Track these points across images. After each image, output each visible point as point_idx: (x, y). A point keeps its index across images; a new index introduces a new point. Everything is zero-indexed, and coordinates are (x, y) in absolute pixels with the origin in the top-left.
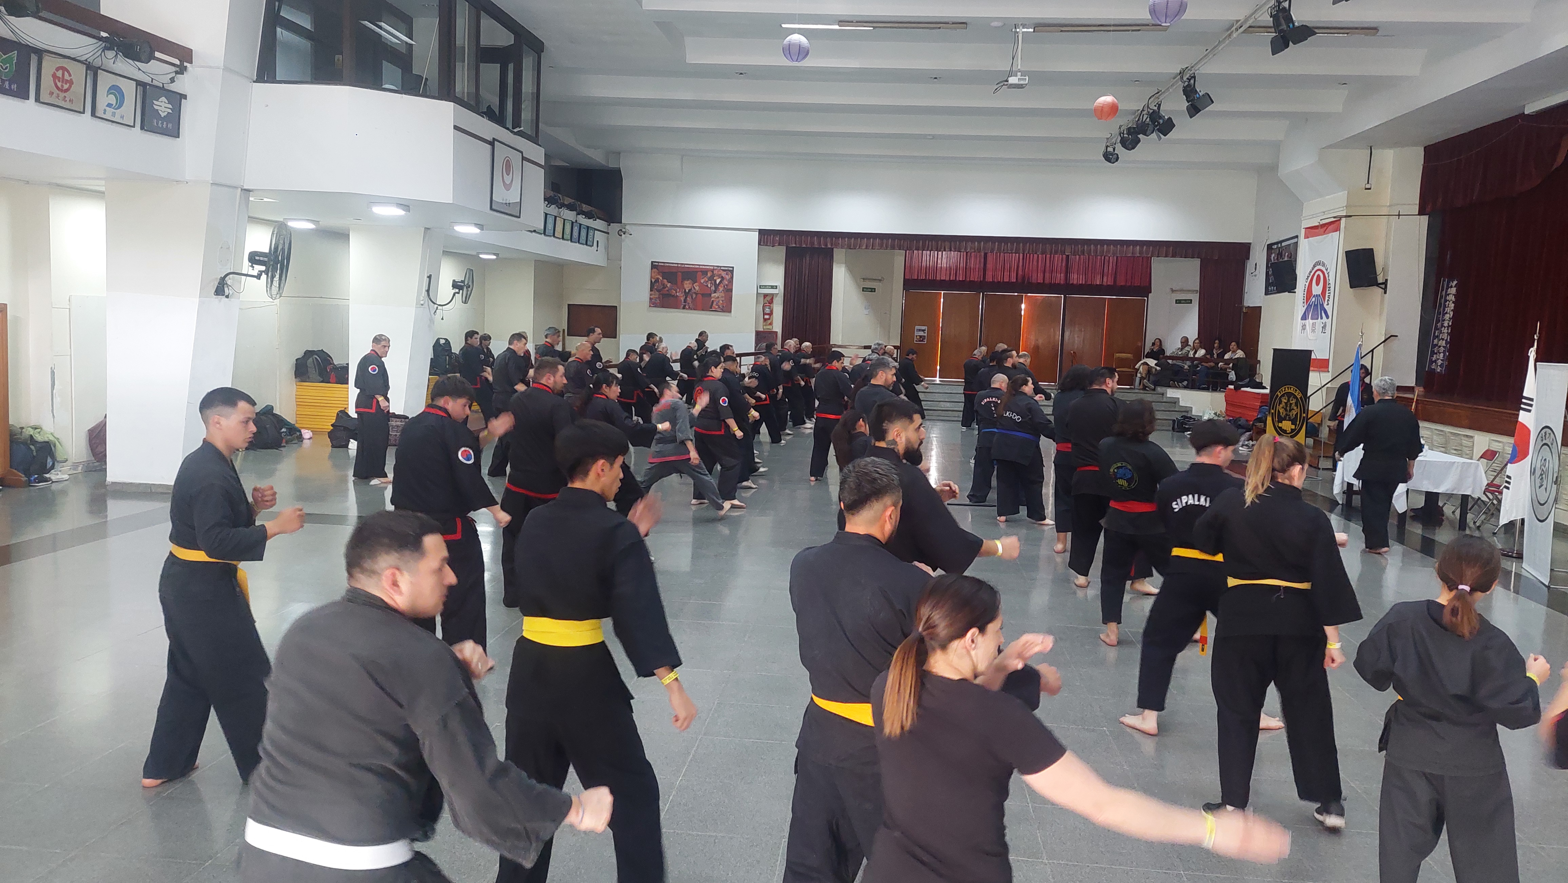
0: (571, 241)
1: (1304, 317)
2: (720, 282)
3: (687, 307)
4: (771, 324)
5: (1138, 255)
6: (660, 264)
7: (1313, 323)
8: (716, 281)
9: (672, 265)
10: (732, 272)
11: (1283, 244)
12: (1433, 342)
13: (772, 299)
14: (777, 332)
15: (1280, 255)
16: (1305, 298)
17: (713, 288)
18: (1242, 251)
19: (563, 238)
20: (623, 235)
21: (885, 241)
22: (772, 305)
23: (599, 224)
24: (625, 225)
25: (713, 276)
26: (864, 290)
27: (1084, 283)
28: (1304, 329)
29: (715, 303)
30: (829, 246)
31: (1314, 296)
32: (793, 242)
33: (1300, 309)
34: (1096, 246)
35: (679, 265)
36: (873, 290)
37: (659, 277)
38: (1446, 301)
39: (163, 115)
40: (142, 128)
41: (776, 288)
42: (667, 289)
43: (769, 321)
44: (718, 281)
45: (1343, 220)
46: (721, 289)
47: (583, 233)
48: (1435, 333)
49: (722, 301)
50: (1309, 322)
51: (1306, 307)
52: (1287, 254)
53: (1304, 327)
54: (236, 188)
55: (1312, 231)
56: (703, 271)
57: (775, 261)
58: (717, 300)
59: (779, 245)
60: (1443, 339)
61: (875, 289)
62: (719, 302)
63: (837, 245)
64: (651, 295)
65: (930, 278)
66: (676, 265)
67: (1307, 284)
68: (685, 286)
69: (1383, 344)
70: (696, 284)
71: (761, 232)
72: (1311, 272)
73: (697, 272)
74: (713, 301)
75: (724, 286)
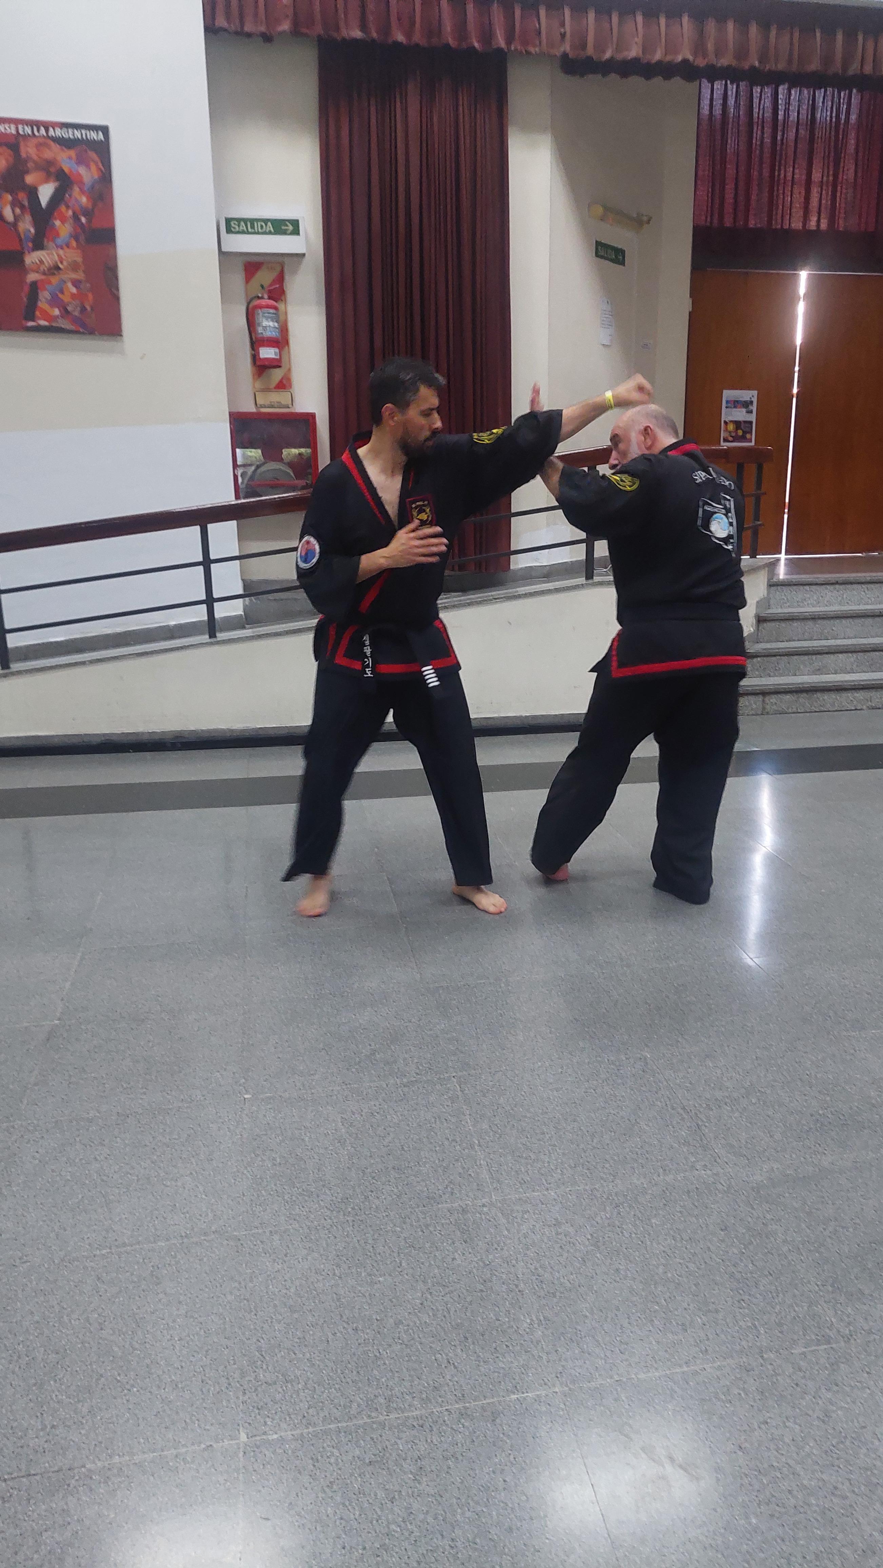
2: (57, 199)
4: (284, 385)
8: (33, 193)
13: (280, 279)
14: (313, 416)
17: (27, 226)
22: (281, 306)
26: (600, 251)
29: (44, 296)
41: (296, 232)
43: (277, 375)
44: (46, 193)
46: (64, 229)
49: (76, 283)
58: (54, 280)
59: (292, 31)
61: (624, 253)
74: (35, 287)
75: (76, 217)
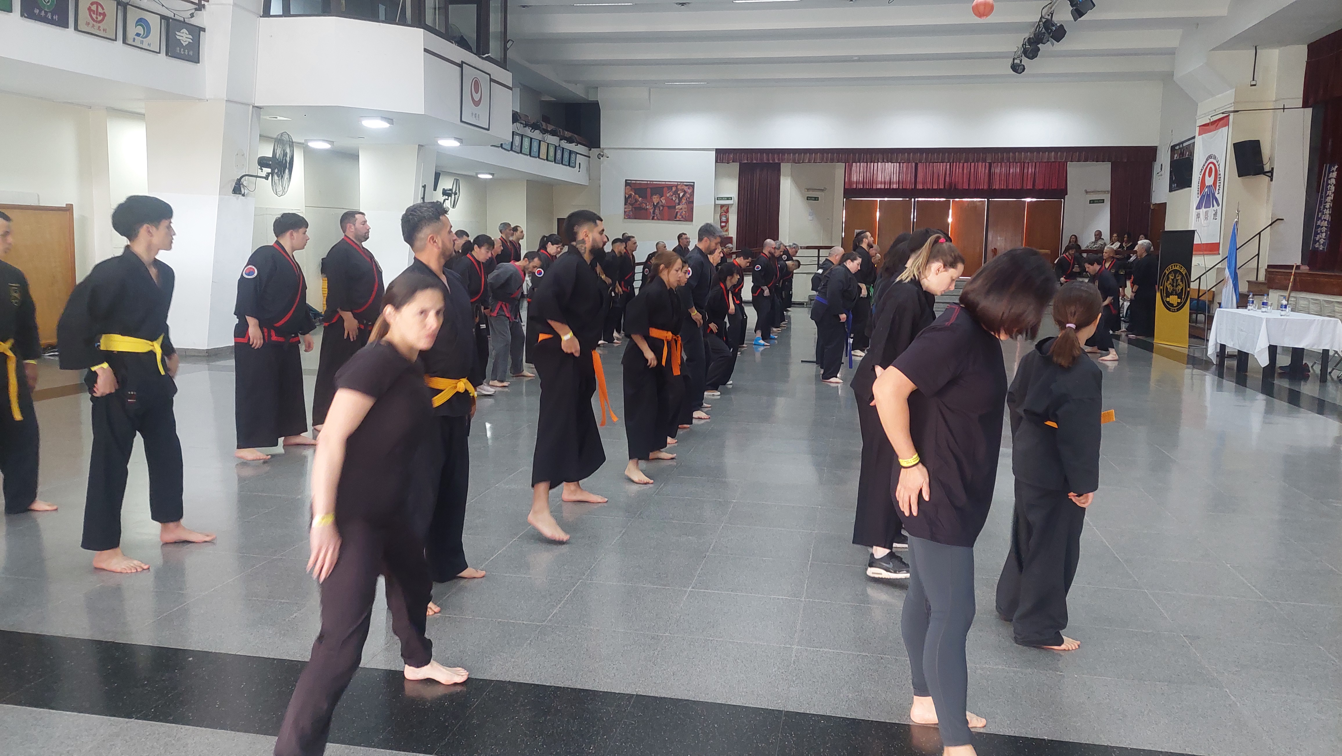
0: (555, 162)
1: (1198, 207)
2: (683, 196)
3: (655, 218)
4: (727, 231)
5: (1053, 160)
6: (632, 182)
7: (1206, 212)
8: (679, 194)
9: (642, 182)
10: (693, 186)
11: (1185, 145)
12: (1316, 223)
13: (728, 208)
14: (732, 237)
15: (1182, 154)
16: (1199, 190)
17: (677, 201)
18: (1149, 153)
19: (547, 160)
20: (602, 158)
21: (825, 155)
22: (727, 214)
23: (580, 149)
24: (603, 149)
25: (677, 190)
26: (808, 199)
27: (1005, 188)
28: (1199, 217)
29: (679, 214)
30: (777, 161)
31: (1207, 187)
32: (745, 158)
33: (1195, 200)
34: (1014, 153)
35: (649, 182)
36: (816, 199)
37: (631, 192)
38: (1328, 184)
39: (184, 44)
40: (167, 54)
41: (731, 199)
42: (638, 203)
43: (725, 228)
44: (681, 195)
45: (1232, 114)
46: (684, 201)
47: (566, 155)
48: (1318, 215)
49: (685, 212)
50: (1203, 210)
51: (1200, 197)
52: (1187, 153)
53: (1198, 216)
54: (249, 105)
55: (1206, 128)
56: (669, 187)
57: (729, 176)
58: (681, 211)
59: (733, 162)
60: (1325, 220)
61: (818, 198)
62: (682, 213)
63: (783, 161)
64: (625, 208)
65: (867, 187)
66: (646, 182)
67: (1201, 176)
68: (654, 200)
69: (1269, 227)
70: (663, 198)
71: (718, 151)
72: (1204, 165)
73: (664, 187)
74: (677, 212)
75: (687, 199)
